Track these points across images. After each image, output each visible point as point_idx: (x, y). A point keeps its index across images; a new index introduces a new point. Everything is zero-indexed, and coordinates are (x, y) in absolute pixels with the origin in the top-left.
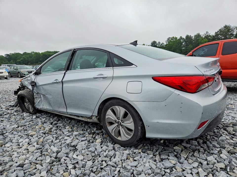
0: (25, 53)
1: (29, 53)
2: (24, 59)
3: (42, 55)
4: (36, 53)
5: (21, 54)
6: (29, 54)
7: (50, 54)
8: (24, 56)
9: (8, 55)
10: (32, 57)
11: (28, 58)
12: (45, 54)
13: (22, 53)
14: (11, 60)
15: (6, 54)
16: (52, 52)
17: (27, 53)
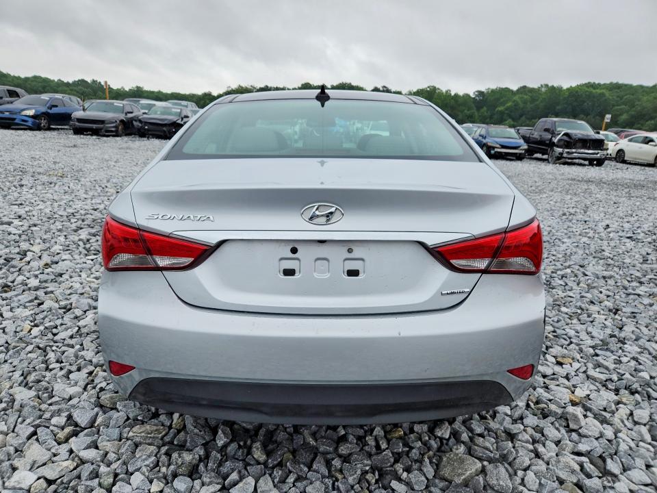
0: (523, 89)
1: (534, 89)
2: (515, 105)
3: (567, 93)
4: (553, 86)
5: (512, 91)
6: (532, 90)
7: (594, 91)
8: (516, 98)
9: (481, 93)
10: (537, 100)
11: (525, 102)
12: (577, 92)
13: (514, 88)
14: (482, 107)
15: (477, 91)
16: (605, 84)
17: (529, 88)
